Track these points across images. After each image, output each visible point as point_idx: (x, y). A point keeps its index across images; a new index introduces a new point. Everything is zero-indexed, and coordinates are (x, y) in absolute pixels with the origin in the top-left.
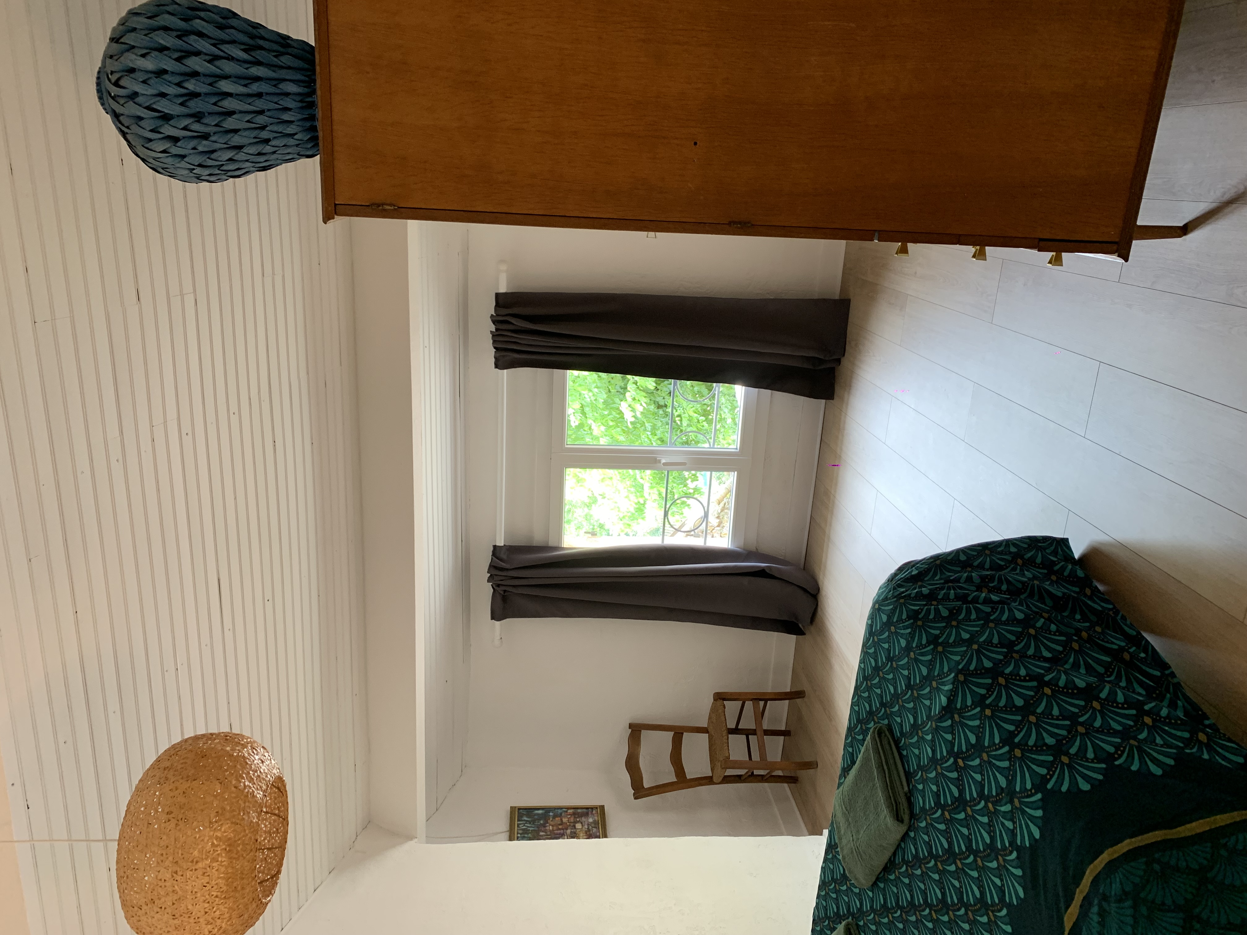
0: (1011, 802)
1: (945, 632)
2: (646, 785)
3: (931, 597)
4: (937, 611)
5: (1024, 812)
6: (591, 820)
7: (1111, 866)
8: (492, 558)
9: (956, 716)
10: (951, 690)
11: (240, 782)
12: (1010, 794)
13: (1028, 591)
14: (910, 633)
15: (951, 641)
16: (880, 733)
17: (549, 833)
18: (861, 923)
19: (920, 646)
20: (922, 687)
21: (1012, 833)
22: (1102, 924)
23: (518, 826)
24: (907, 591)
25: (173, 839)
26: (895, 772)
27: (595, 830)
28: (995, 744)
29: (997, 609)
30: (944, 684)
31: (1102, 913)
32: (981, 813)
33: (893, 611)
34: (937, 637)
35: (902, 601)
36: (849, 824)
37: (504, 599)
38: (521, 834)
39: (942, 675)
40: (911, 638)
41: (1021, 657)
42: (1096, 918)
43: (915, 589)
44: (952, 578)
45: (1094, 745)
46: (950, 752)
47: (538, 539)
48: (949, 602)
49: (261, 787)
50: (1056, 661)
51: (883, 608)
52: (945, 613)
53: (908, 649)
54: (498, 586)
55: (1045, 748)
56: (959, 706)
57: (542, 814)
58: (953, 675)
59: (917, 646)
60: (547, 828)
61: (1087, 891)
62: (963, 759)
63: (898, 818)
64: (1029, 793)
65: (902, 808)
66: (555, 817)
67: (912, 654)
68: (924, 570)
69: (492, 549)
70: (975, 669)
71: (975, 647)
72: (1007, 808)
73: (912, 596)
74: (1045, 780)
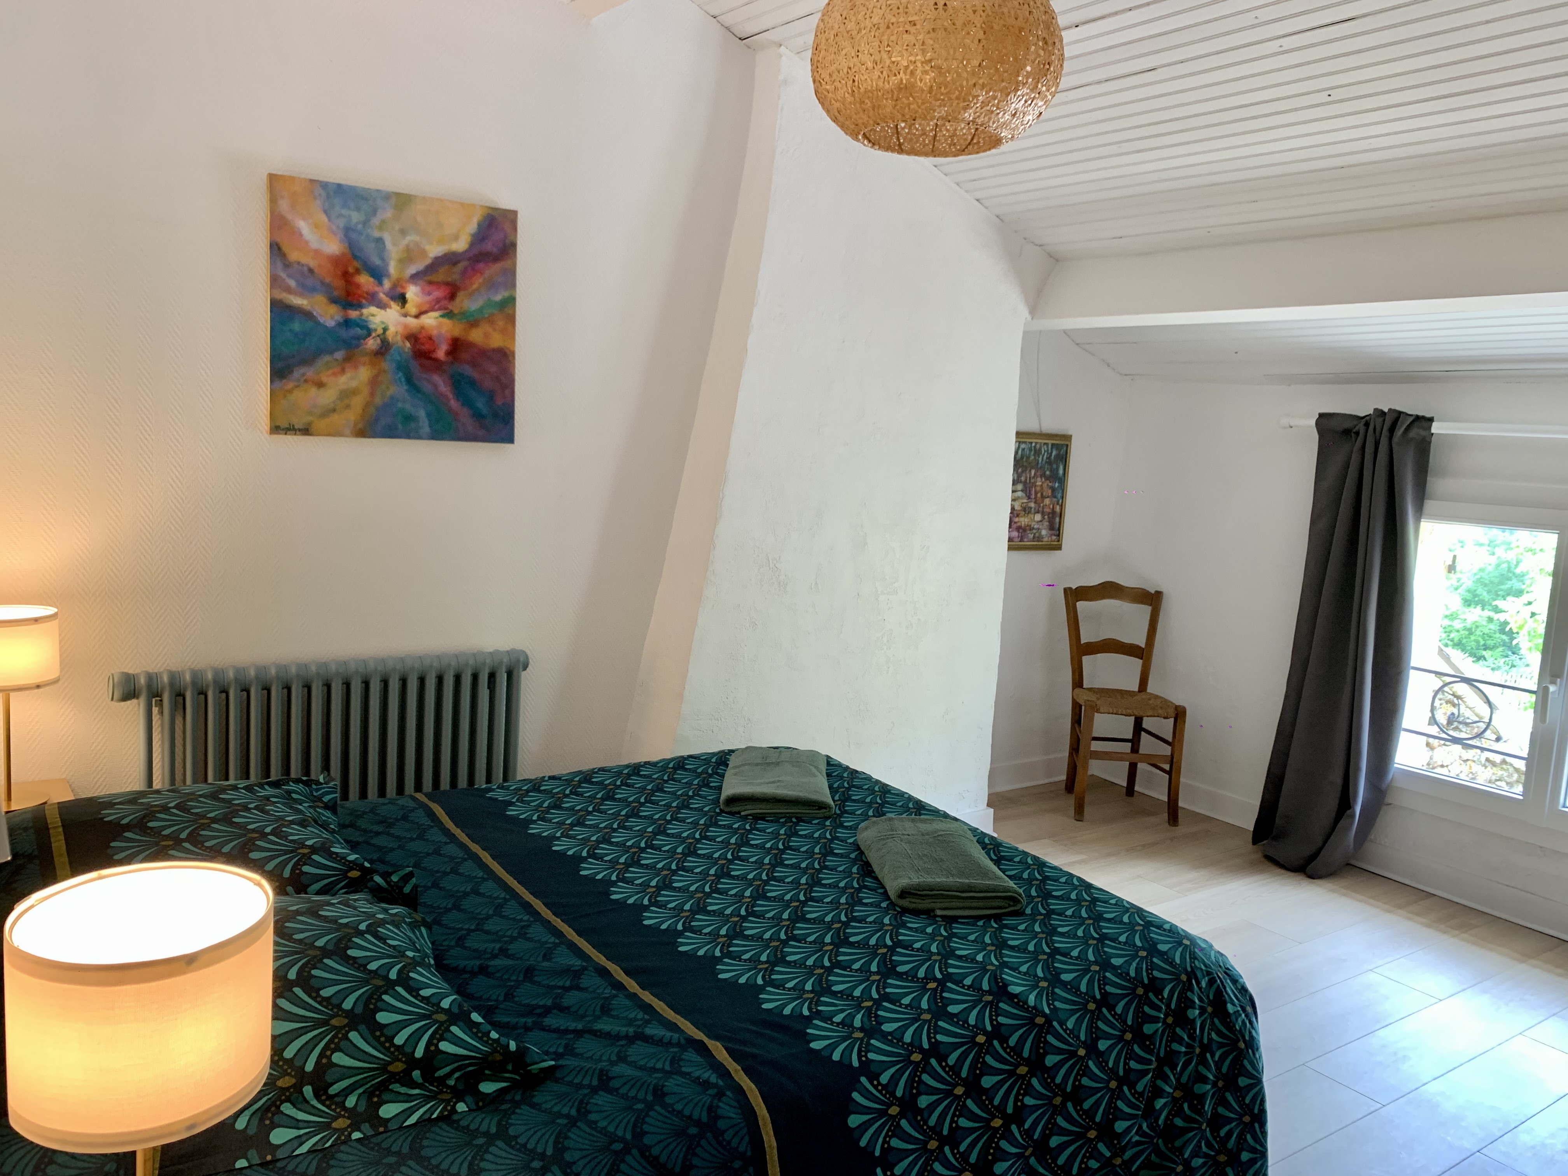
0: (862, 1029)
1: (1117, 1020)
2: (1081, 605)
3: (1180, 1017)
4: (1155, 1020)
5: (844, 1039)
6: (1044, 532)
7: (750, 1114)
8: (1411, 415)
9: (990, 998)
10: (1026, 1002)
12: (872, 1030)
13: (1168, 1153)
14: (1128, 974)
15: (1100, 1024)
16: (1014, 900)
17: (1032, 481)
18: (827, 823)
19: (1104, 982)
20: (1047, 967)
21: (828, 1019)
22: (697, 1080)
23: (1045, 444)
24: (1200, 988)
26: (961, 905)
27: (1031, 536)
28: (936, 1033)
29: (1137, 1099)
30: (1039, 996)
31: (706, 1085)
32: (866, 992)
33: (1170, 962)
34: (1111, 1008)
35: (1184, 977)
36: (923, 835)
37: (1347, 432)
38: (1035, 447)
39: (1052, 997)
40: (1121, 974)
41: (1055, 1106)
42: (706, 1076)
43: (1201, 1000)
44: (1208, 1055)
45: (907, 1153)
46: (948, 977)
47: (1436, 484)
48: (1167, 1041)
50: (1042, 1149)
51: (1180, 949)
52: (1148, 1029)
53: (1105, 964)
54: (1367, 424)
55: (914, 1091)
56: (1001, 1005)
57: (1057, 473)
58: (1047, 1011)
59: (1105, 977)
60: (1039, 479)
61: (736, 1079)
62: (935, 989)
63: (904, 893)
64: (863, 1054)
65: (917, 901)
66: (1053, 490)
67: (1097, 968)
68: (1231, 1021)
69: (1428, 415)
70: (1046, 1042)
71: (1082, 1052)
72: (857, 1023)
73: (1189, 994)
74: (874, 1077)
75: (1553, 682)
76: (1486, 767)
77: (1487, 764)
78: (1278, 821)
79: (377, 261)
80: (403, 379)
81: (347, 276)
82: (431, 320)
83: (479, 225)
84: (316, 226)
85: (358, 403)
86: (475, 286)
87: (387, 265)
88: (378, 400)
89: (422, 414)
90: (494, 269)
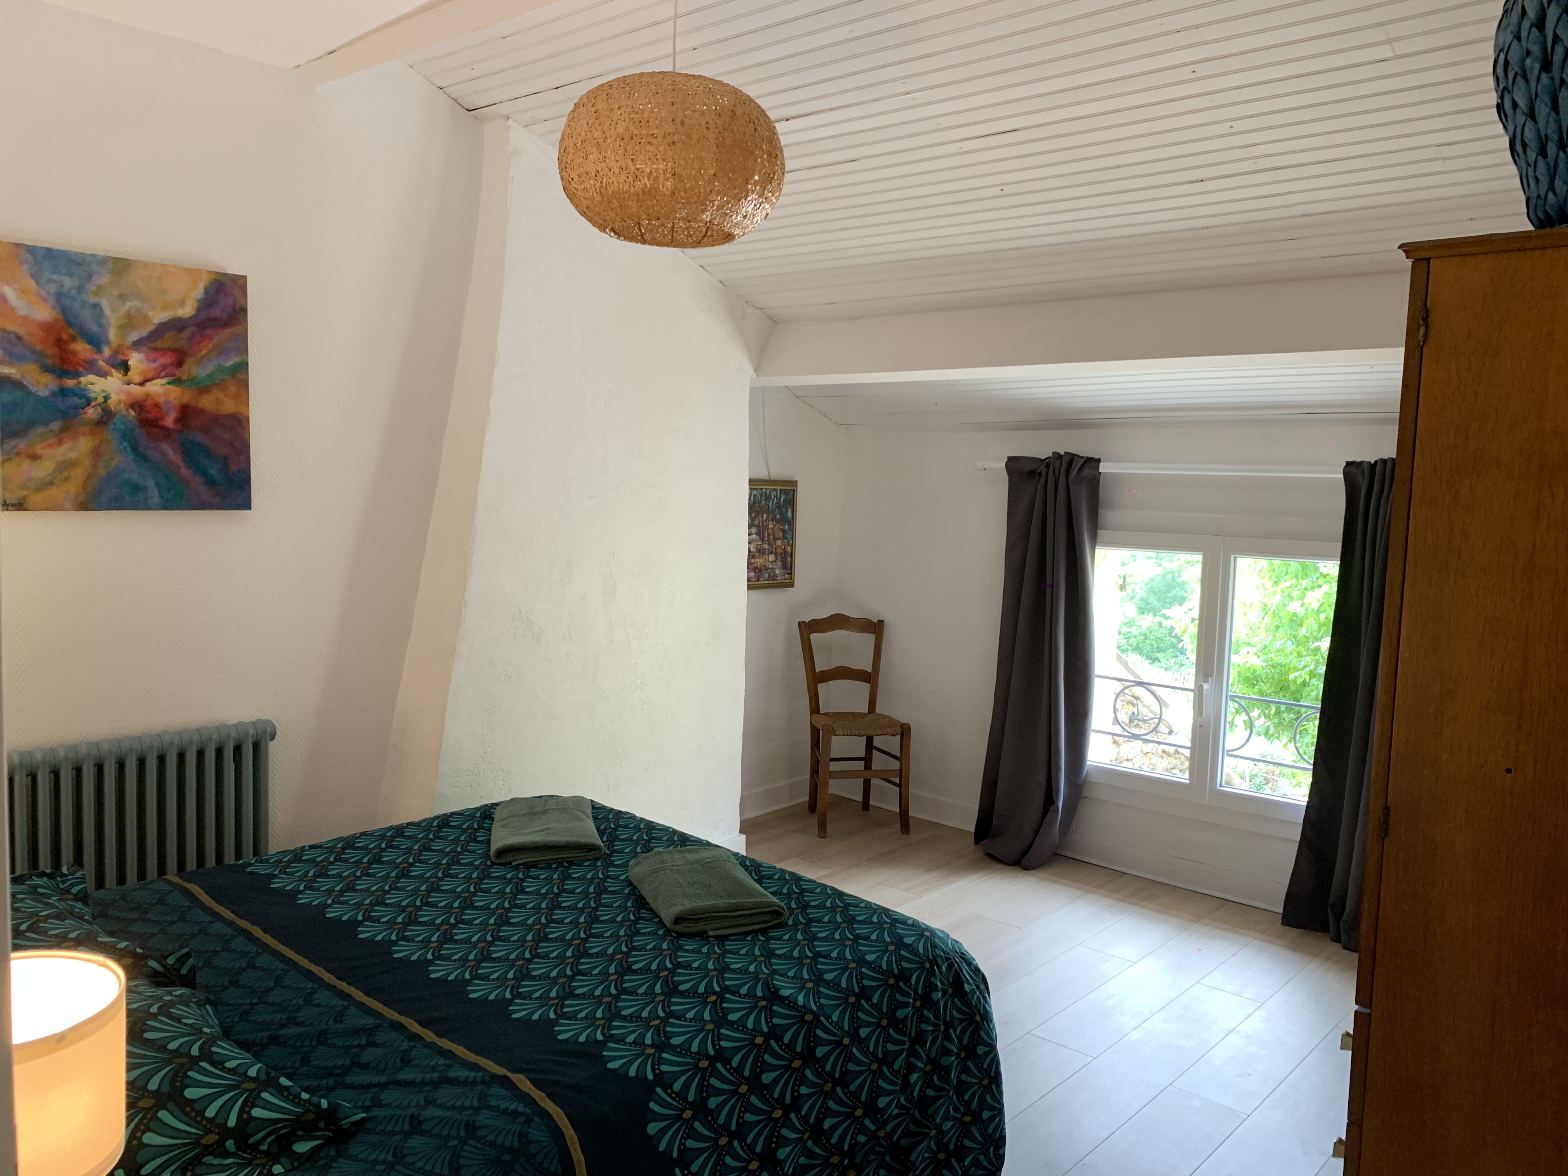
0: (653, 1046)
1: (874, 1009)
2: (813, 636)
3: (927, 1001)
4: (905, 1005)
5: (637, 1056)
6: (777, 572)
7: (558, 1135)
8: (1083, 457)
9: (764, 1003)
10: (796, 1003)
11: (717, 196)
12: (662, 1046)
13: (922, 1120)
14: (881, 967)
15: (860, 1014)
16: (777, 913)
17: (765, 524)
18: (599, 864)
19: (861, 976)
20: (811, 969)
21: (621, 1040)
22: (505, 1112)
23: (774, 490)
24: (941, 973)
25: (655, 131)
26: (731, 924)
27: (766, 576)
28: (719, 1040)
29: (895, 1076)
30: (806, 996)
31: (515, 1114)
32: (654, 1011)
33: (916, 953)
34: (868, 999)
35: (927, 965)
36: (691, 864)
37: (1032, 474)
38: (765, 492)
39: (818, 995)
40: (874, 968)
41: (827, 1092)
42: (513, 1107)
43: (942, 983)
44: (951, 1031)
45: (702, 1151)
46: (726, 989)
47: (1106, 516)
48: (917, 1022)
49: (715, 218)
50: (818, 1132)
51: (923, 940)
52: (900, 1014)
53: (861, 961)
54: (1047, 466)
55: (704, 1095)
56: (775, 1008)
57: (787, 517)
58: (815, 1008)
59: (861, 972)
60: (771, 522)
61: (542, 1105)
62: (715, 1002)
63: (679, 919)
64: (656, 1067)
65: (690, 925)
66: (784, 531)
67: (854, 965)
68: (968, 999)
69: (1096, 457)
70: (816, 1035)
71: (846, 1041)
72: (648, 1040)
73: (933, 979)
74: (667, 1087)
75: (1206, 681)
76: (1162, 758)
77: (1164, 755)
78: (995, 821)
79: (95, 328)
80: (129, 449)
81: (60, 343)
82: (157, 387)
83: (206, 289)
84: (23, 292)
85: (78, 474)
86: (204, 352)
87: (106, 332)
88: (102, 472)
89: (150, 483)
90: (222, 335)
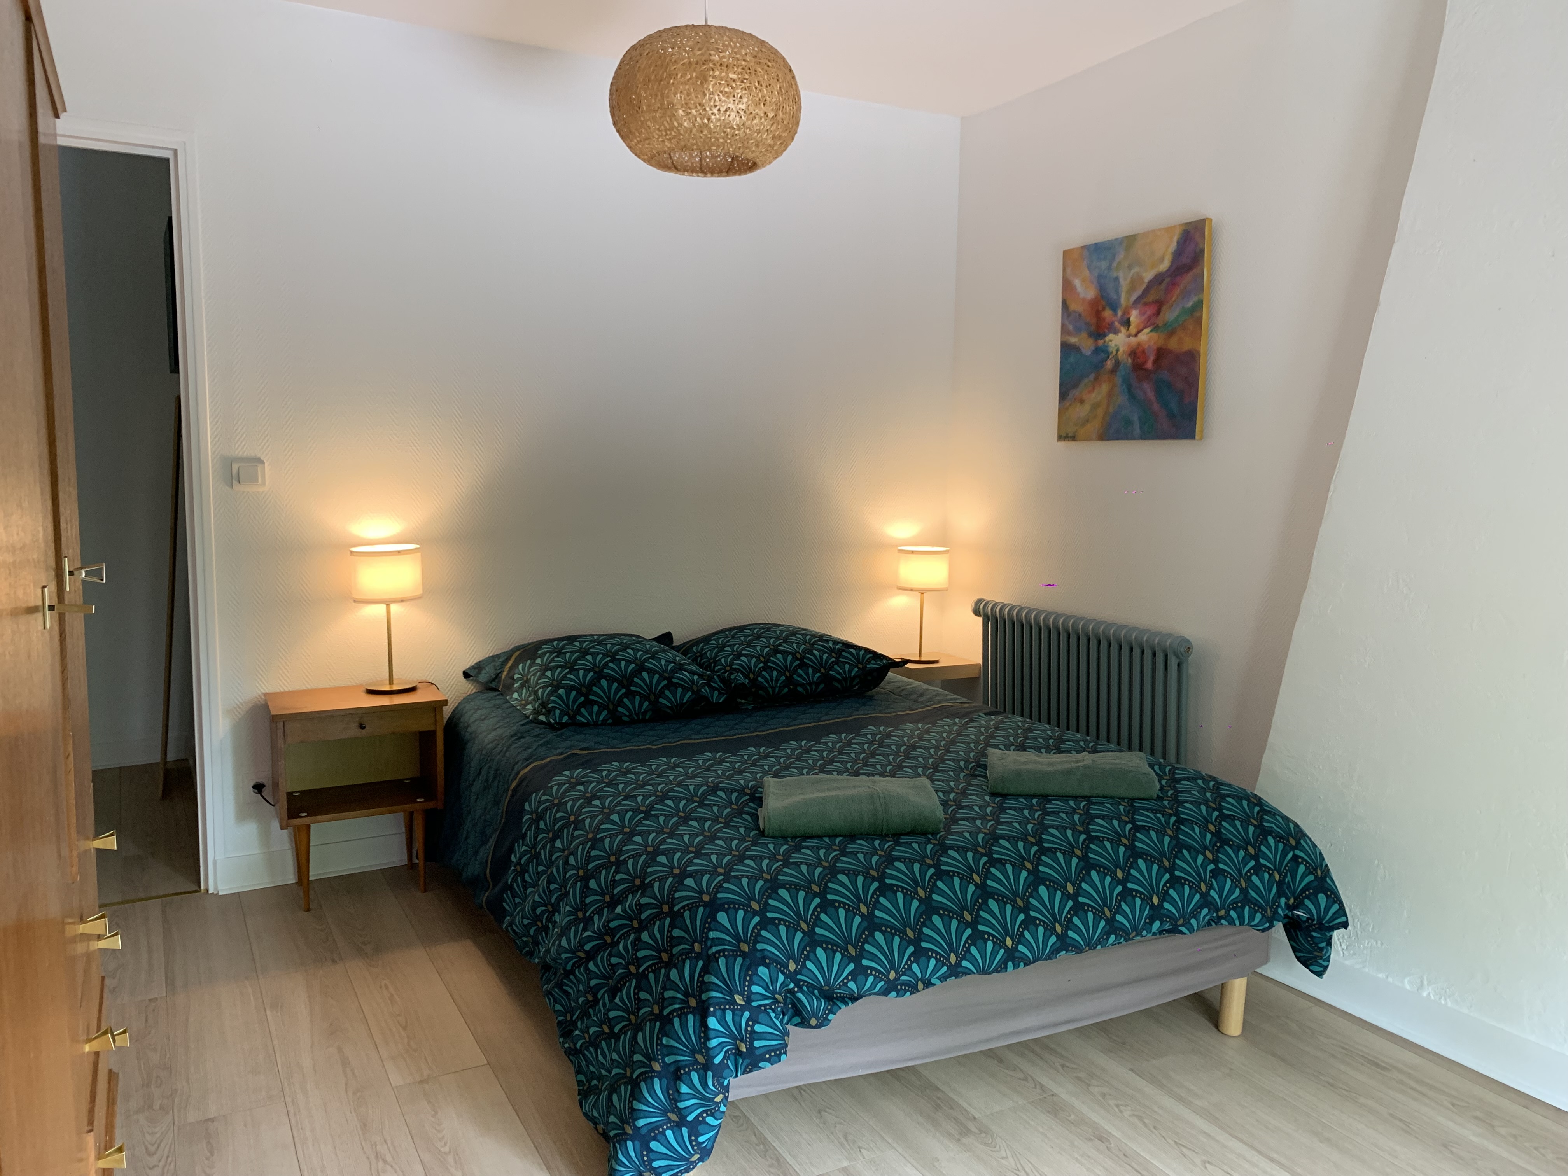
79: (1115, 297)
80: (1126, 390)
81: (1098, 314)
82: (1144, 336)
83: (1178, 242)
84: (1084, 280)
85: (1101, 412)
86: (1174, 299)
87: (1119, 297)
88: (1111, 410)
89: (1136, 417)
90: (1189, 278)
